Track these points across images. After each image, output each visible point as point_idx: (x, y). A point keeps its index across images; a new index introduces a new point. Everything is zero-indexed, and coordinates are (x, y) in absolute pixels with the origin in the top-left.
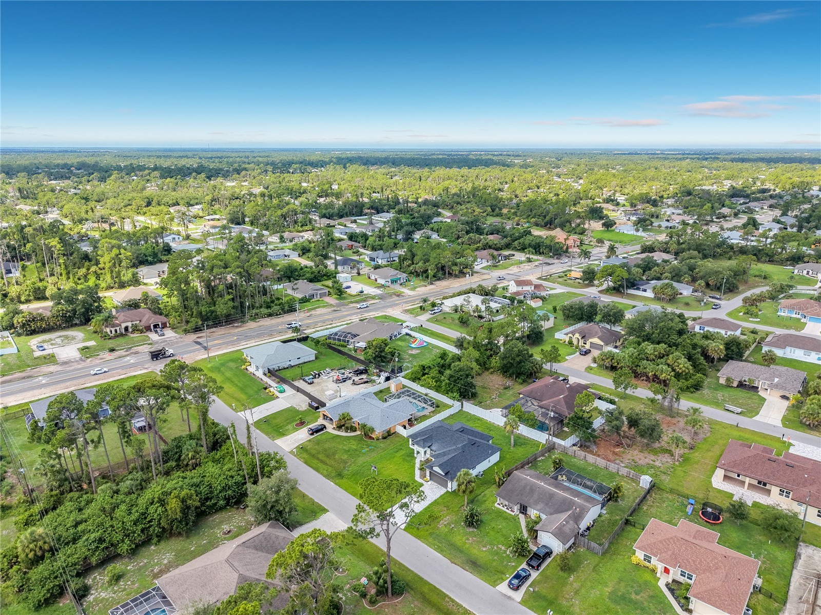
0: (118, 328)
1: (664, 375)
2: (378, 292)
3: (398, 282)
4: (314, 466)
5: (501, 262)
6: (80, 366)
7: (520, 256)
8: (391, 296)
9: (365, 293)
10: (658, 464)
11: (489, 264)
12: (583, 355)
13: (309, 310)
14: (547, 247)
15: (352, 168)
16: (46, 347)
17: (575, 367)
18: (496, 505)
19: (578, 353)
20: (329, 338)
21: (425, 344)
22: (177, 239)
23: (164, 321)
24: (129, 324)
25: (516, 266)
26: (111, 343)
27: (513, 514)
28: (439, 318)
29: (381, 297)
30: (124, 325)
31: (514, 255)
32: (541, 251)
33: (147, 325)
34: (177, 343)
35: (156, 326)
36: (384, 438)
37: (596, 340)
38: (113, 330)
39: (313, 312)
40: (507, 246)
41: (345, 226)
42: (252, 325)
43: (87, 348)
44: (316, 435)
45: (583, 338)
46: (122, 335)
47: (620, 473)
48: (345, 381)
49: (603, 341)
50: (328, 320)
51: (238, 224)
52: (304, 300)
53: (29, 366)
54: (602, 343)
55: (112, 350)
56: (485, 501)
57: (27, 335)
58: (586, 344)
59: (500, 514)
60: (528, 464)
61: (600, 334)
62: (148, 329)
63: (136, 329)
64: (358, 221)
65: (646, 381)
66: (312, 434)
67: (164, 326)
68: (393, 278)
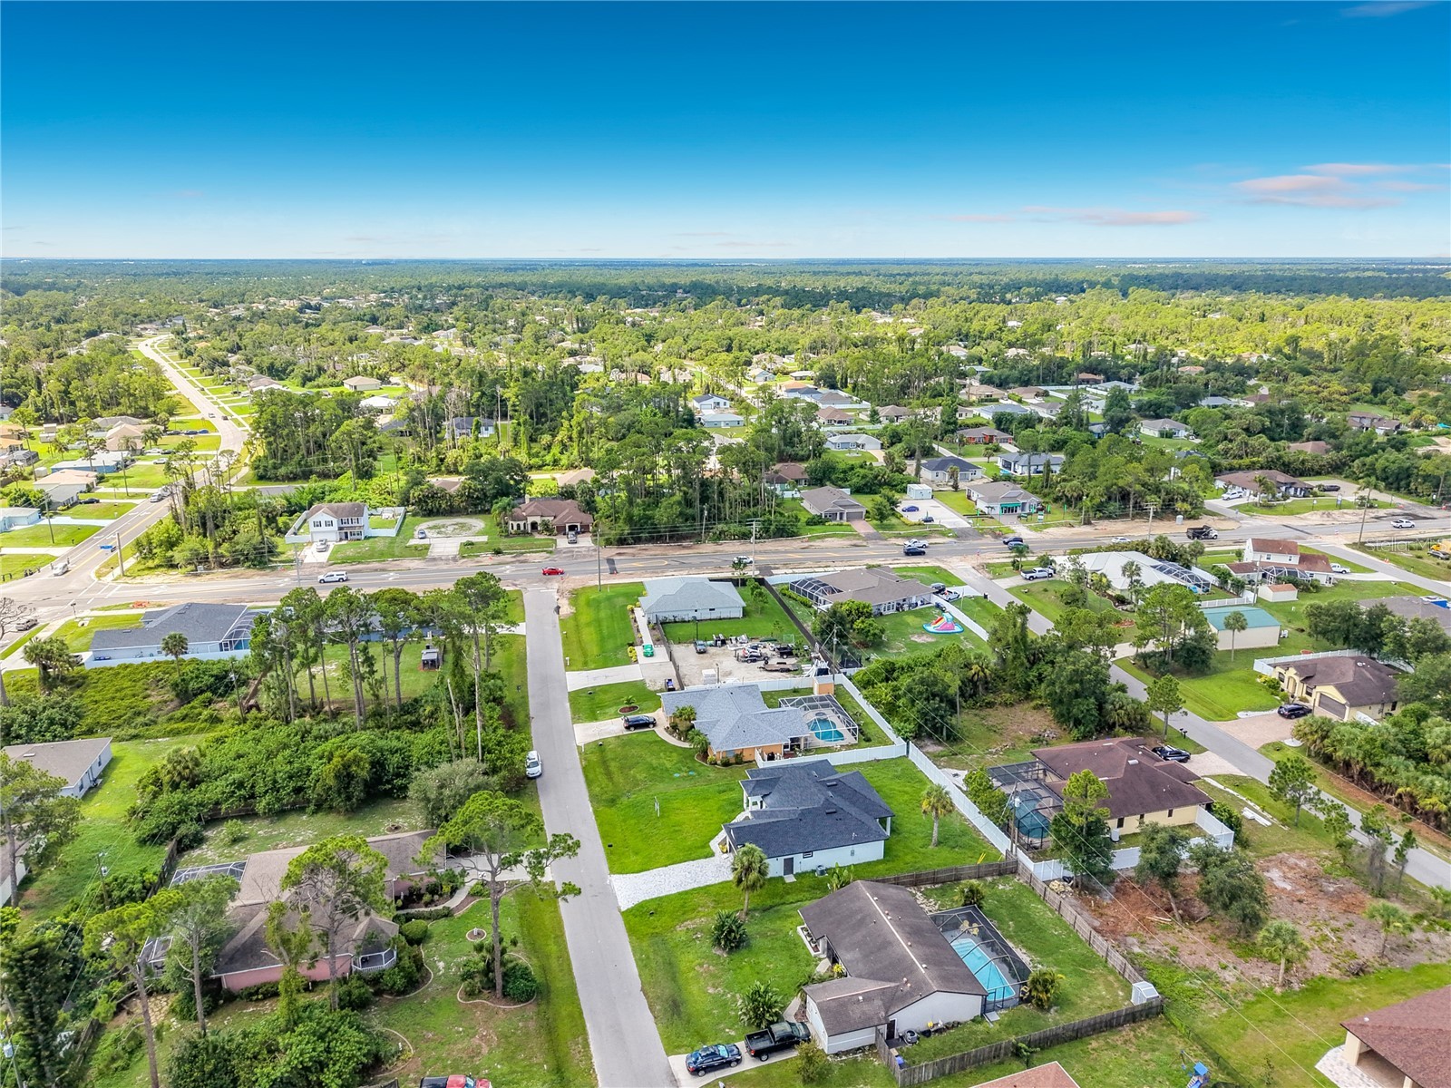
0: (522, 523)
1: (1434, 799)
2: (964, 523)
3: (1019, 511)
4: (591, 776)
5: (1292, 499)
6: (445, 567)
7: (1349, 491)
8: (982, 534)
9: (936, 522)
10: (1229, 976)
11: (1253, 499)
12: (1283, 715)
13: (810, 539)
14: (1426, 478)
15: (1136, 293)
16: (429, 535)
17: (1242, 737)
18: (799, 928)
19: (1276, 711)
20: (792, 587)
21: (957, 629)
22: (722, 405)
23: (585, 523)
24: (538, 520)
25: (1320, 512)
26: (503, 543)
27: (813, 953)
28: (1034, 589)
29: (960, 535)
30: (530, 520)
31: (1336, 489)
32: (1412, 486)
33: (560, 524)
34: (584, 556)
35: (572, 528)
36: (726, 764)
37: (1331, 691)
38: (515, 524)
39: (818, 543)
40: (1336, 469)
41: (1020, 401)
42: (708, 547)
43: (472, 544)
44: (633, 731)
45: (1306, 679)
46: (525, 533)
47: (1111, 962)
48: (754, 661)
49: (1348, 699)
50: (827, 559)
51: (833, 386)
52: (816, 521)
53: (393, 556)
54: (1343, 701)
55: (498, 552)
56: (790, 916)
57: (424, 516)
58: (1310, 694)
59: (792, 946)
60: (934, 883)
61: (1350, 678)
62: (561, 530)
63: (547, 528)
64: (1051, 393)
65: (1396, 805)
66: (628, 728)
67: (585, 529)
68: (1010, 503)
